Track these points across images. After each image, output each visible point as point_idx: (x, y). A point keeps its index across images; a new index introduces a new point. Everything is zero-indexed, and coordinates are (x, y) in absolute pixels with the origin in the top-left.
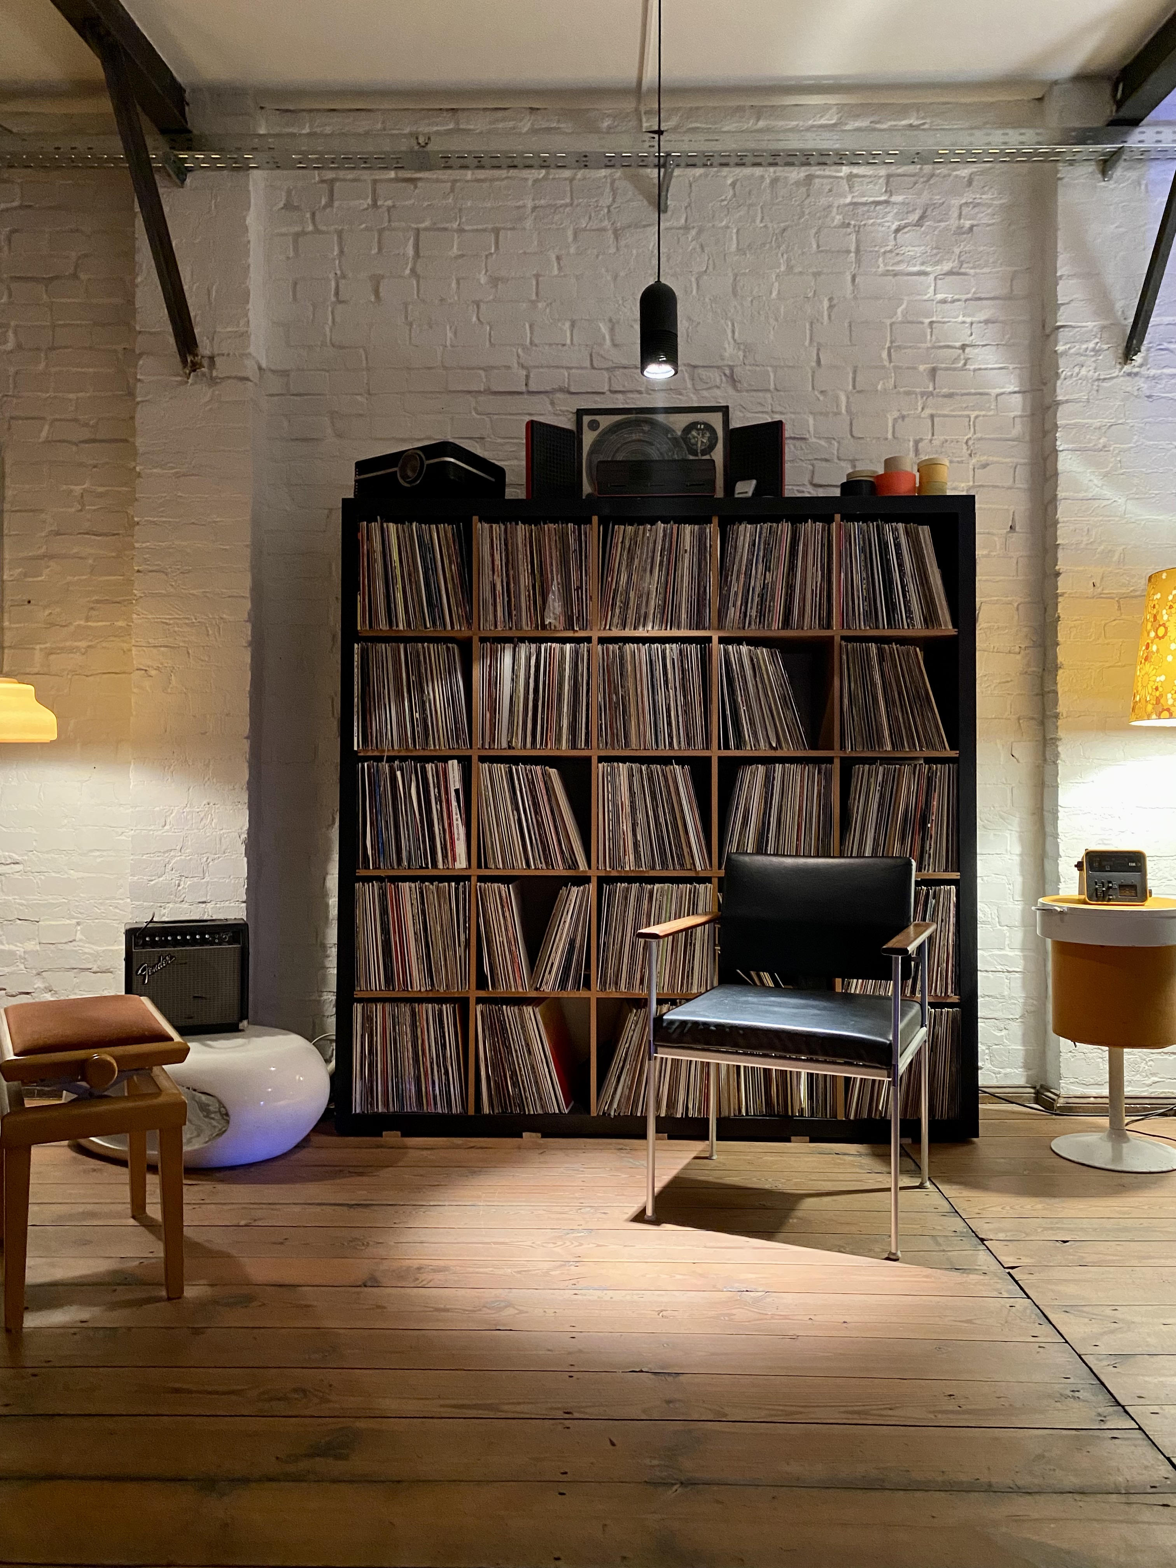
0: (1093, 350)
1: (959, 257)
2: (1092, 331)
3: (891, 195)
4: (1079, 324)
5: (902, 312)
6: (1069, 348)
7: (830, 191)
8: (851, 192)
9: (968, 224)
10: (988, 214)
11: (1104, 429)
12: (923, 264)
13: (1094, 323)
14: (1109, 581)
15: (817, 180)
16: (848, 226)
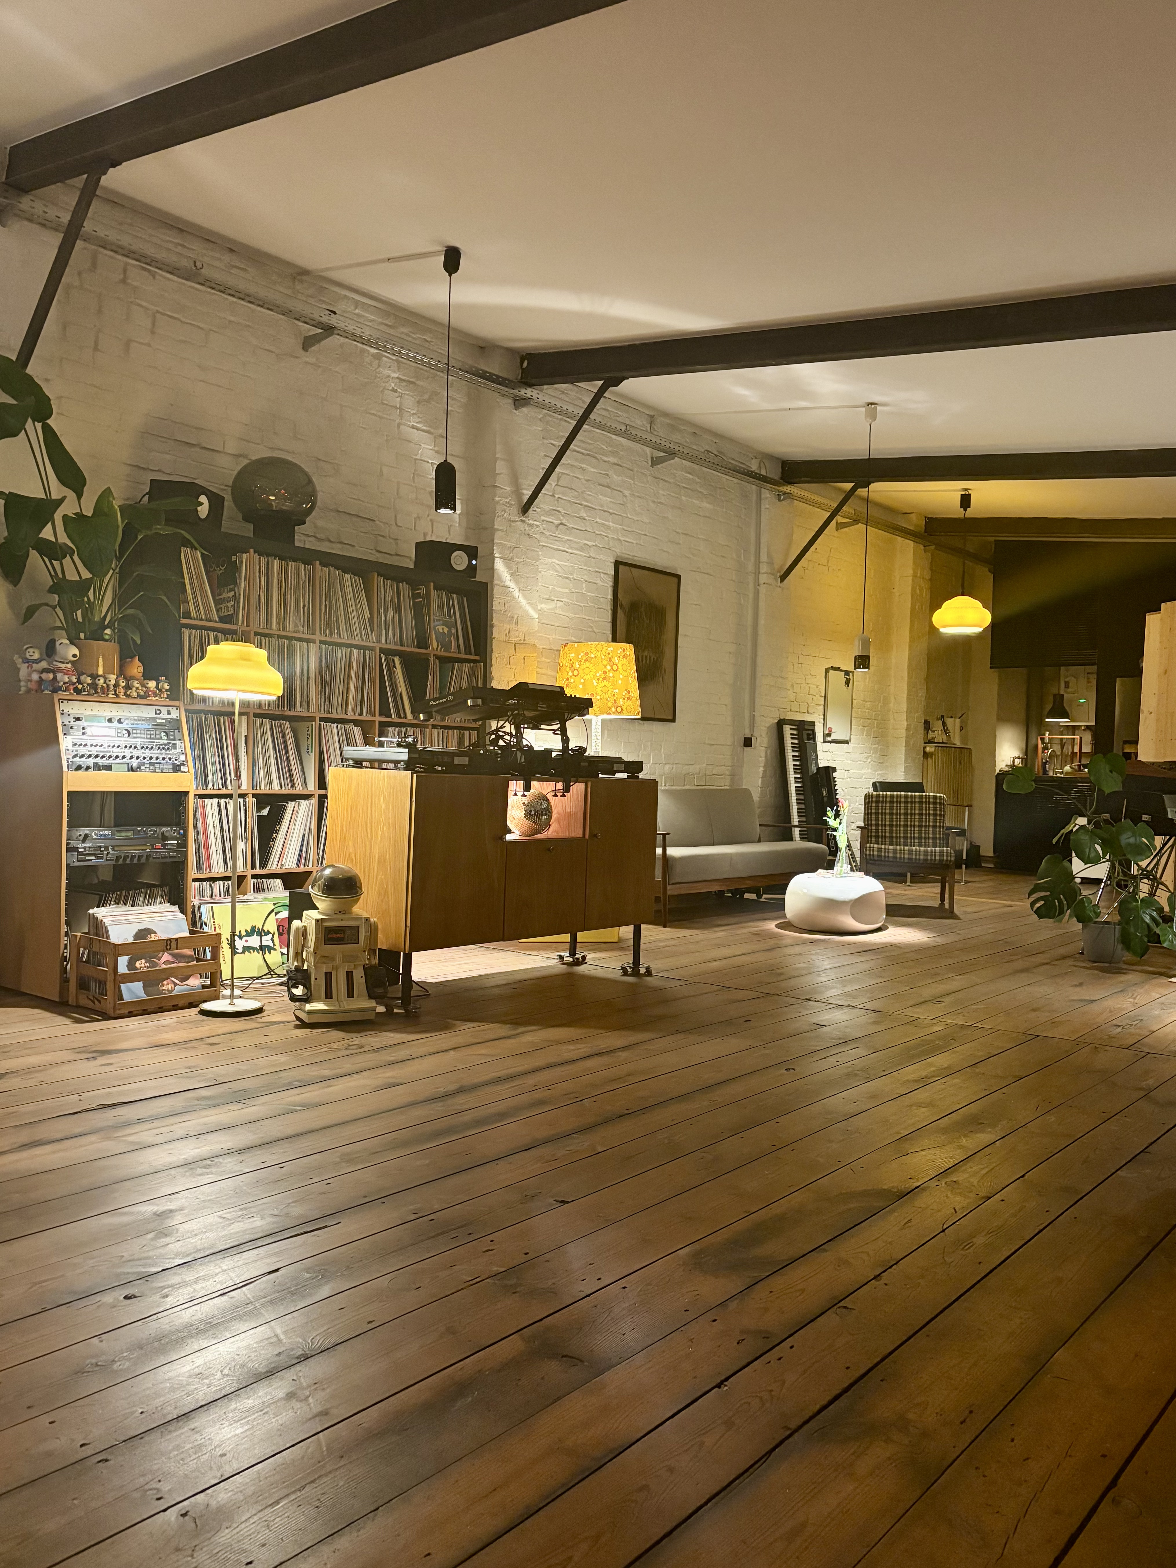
0: (509, 505)
2: (509, 492)
3: (416, 380)
4: (504, 487)
6: (500, 500)
7: (389, 367)
8: (399, 372)
11: (513, 548)
13: (510, 489)
14: (512, 633)
15: (384, 358)
16: (396, 391)
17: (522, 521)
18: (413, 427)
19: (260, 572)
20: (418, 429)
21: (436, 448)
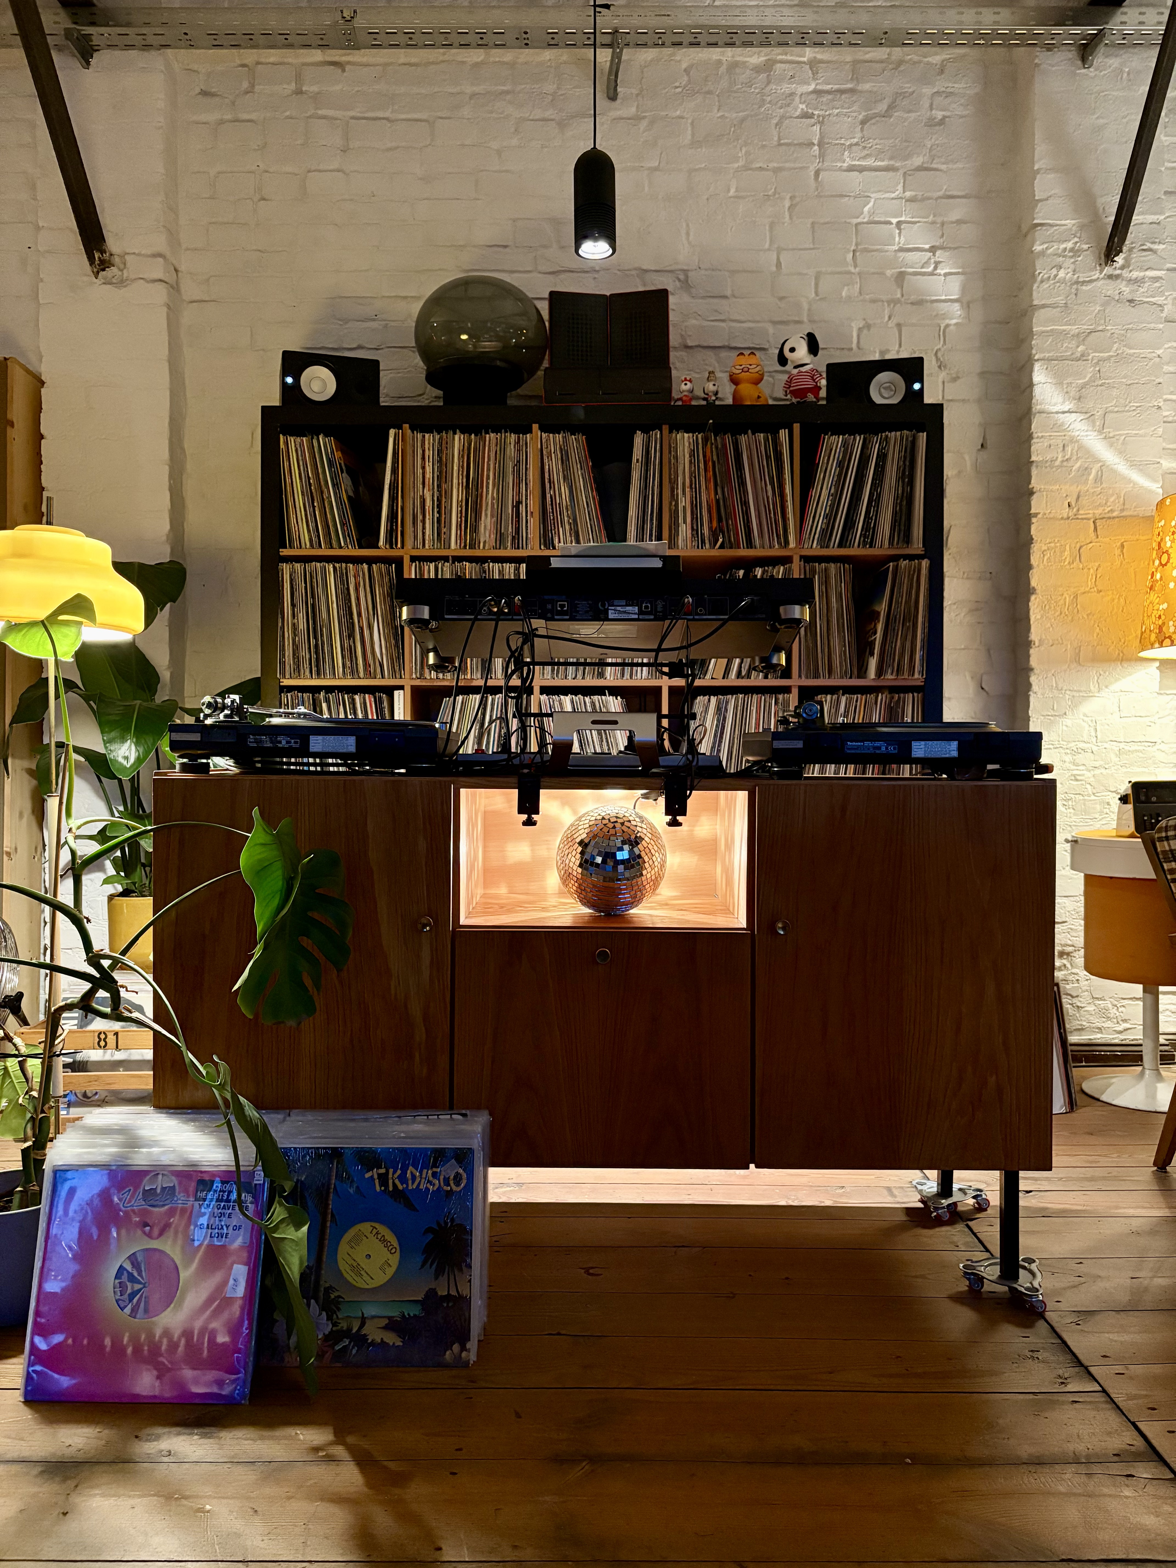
0: (1072, 250)
1: (930, 150)
2: (1071, 229)
3: (858, 82)
4: (1058, 222)
5: (869, 212)
6: (1047, 248)
7: (792, 77)
8: (814, 79)
9: (939, 115)
10: (961, 105)
11: (1083, 336)
12: (891, 158)
13: (1073, 222)
14: (1084, 501)
15: (778, 65)
16: (811, 116)
17: (1110, 277)
18: (851, 169)
19: (423, 458)
20: (861, 170)
21: (908, 194)
